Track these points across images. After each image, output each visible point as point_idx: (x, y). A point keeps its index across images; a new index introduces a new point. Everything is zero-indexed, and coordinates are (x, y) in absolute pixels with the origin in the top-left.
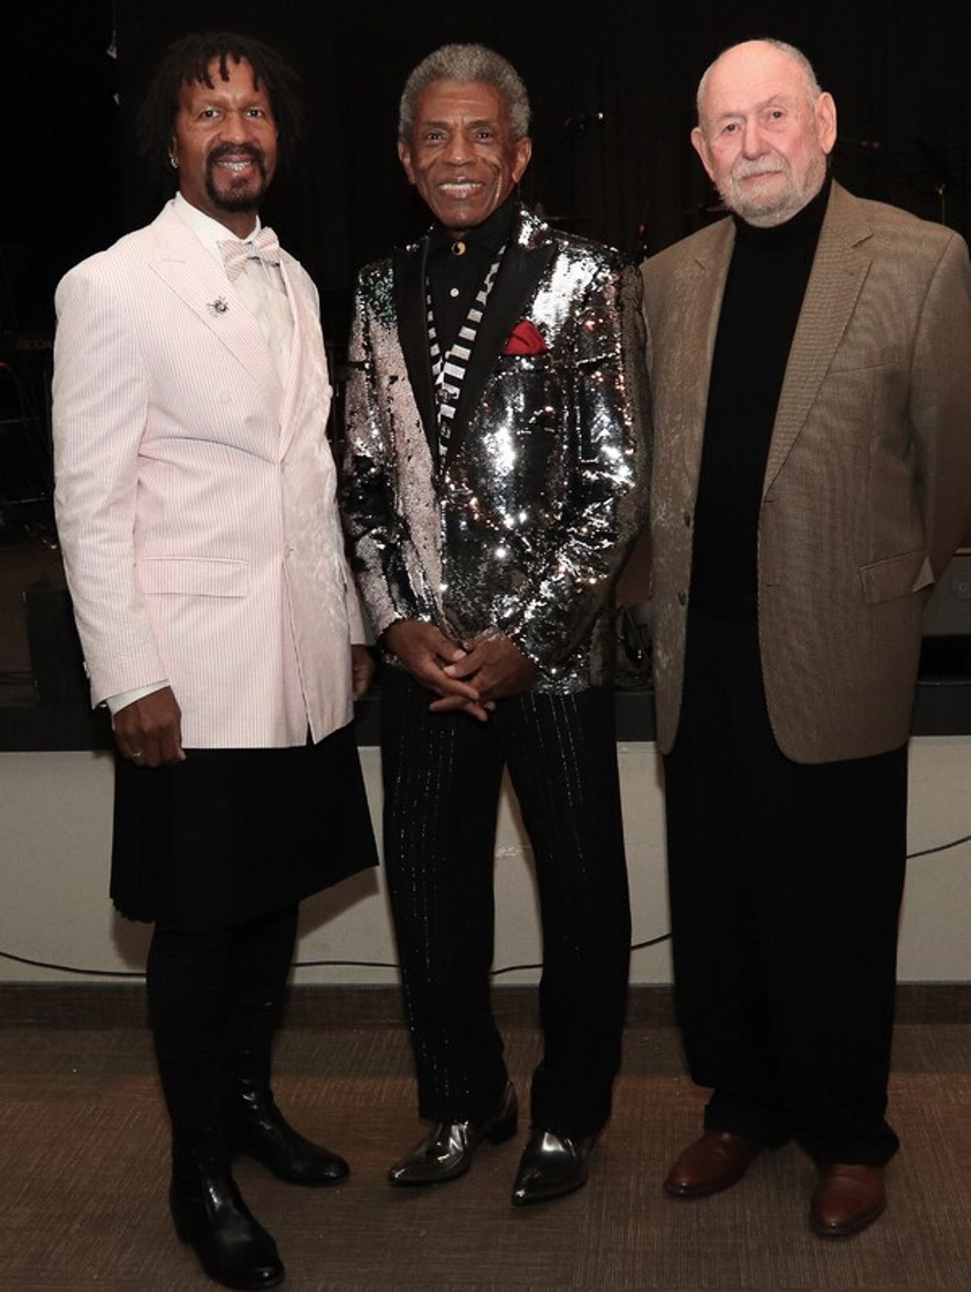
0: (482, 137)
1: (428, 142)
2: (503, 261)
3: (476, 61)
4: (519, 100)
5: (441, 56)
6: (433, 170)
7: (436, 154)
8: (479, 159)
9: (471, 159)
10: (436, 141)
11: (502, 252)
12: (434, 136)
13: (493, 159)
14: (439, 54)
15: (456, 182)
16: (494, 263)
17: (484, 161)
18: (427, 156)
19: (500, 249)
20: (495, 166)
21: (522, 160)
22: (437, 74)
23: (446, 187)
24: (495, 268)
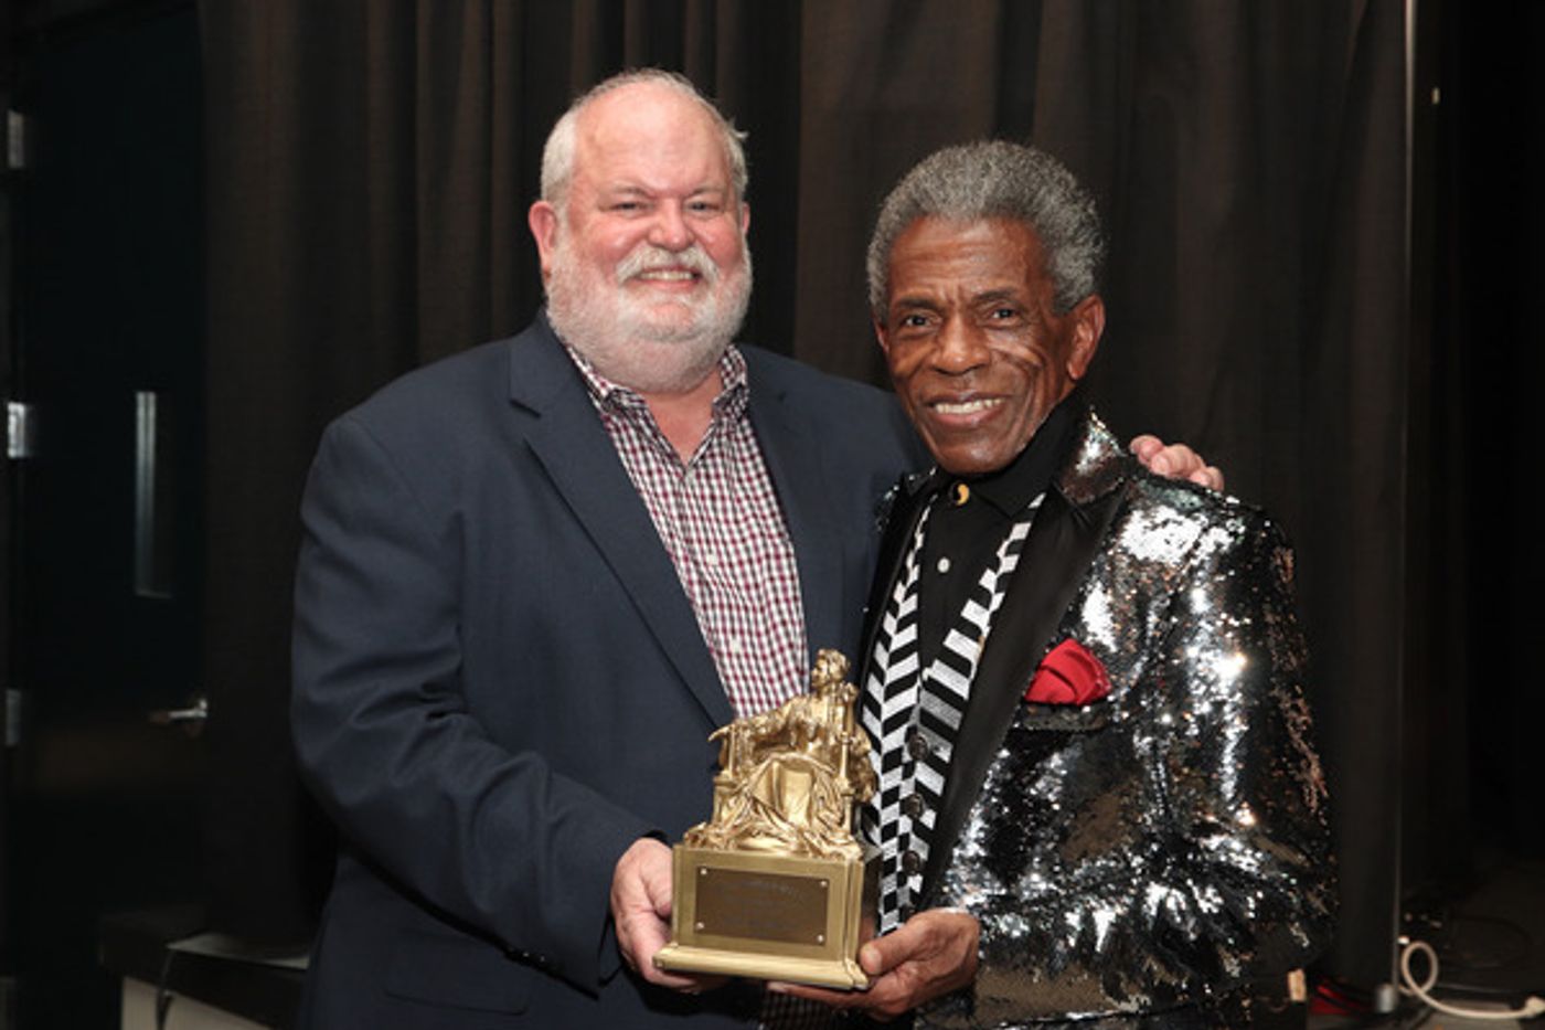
0: (1002, 316)
1: (905, 331)
2: (1039, 520)
3: (987, 185)
4: (1072, 240)
5: (922, 177)
6: (916, 379)
7: (920, 352)
8: (996, 357)
9: (979, 356)
10: (921, 329)
11: (1036, 503)
12: (917, 321)
13: (1022, 352)
14: (921, 171)
15: (954, 401)
16: (1021, 521)
17: (1006, 356)
18: (906, 355)
19: (1032, 500)
20: (1027, 362)
21: (1086, 336)
22: (918, 214)
23: (940, 408)
24: (1020, 531)
